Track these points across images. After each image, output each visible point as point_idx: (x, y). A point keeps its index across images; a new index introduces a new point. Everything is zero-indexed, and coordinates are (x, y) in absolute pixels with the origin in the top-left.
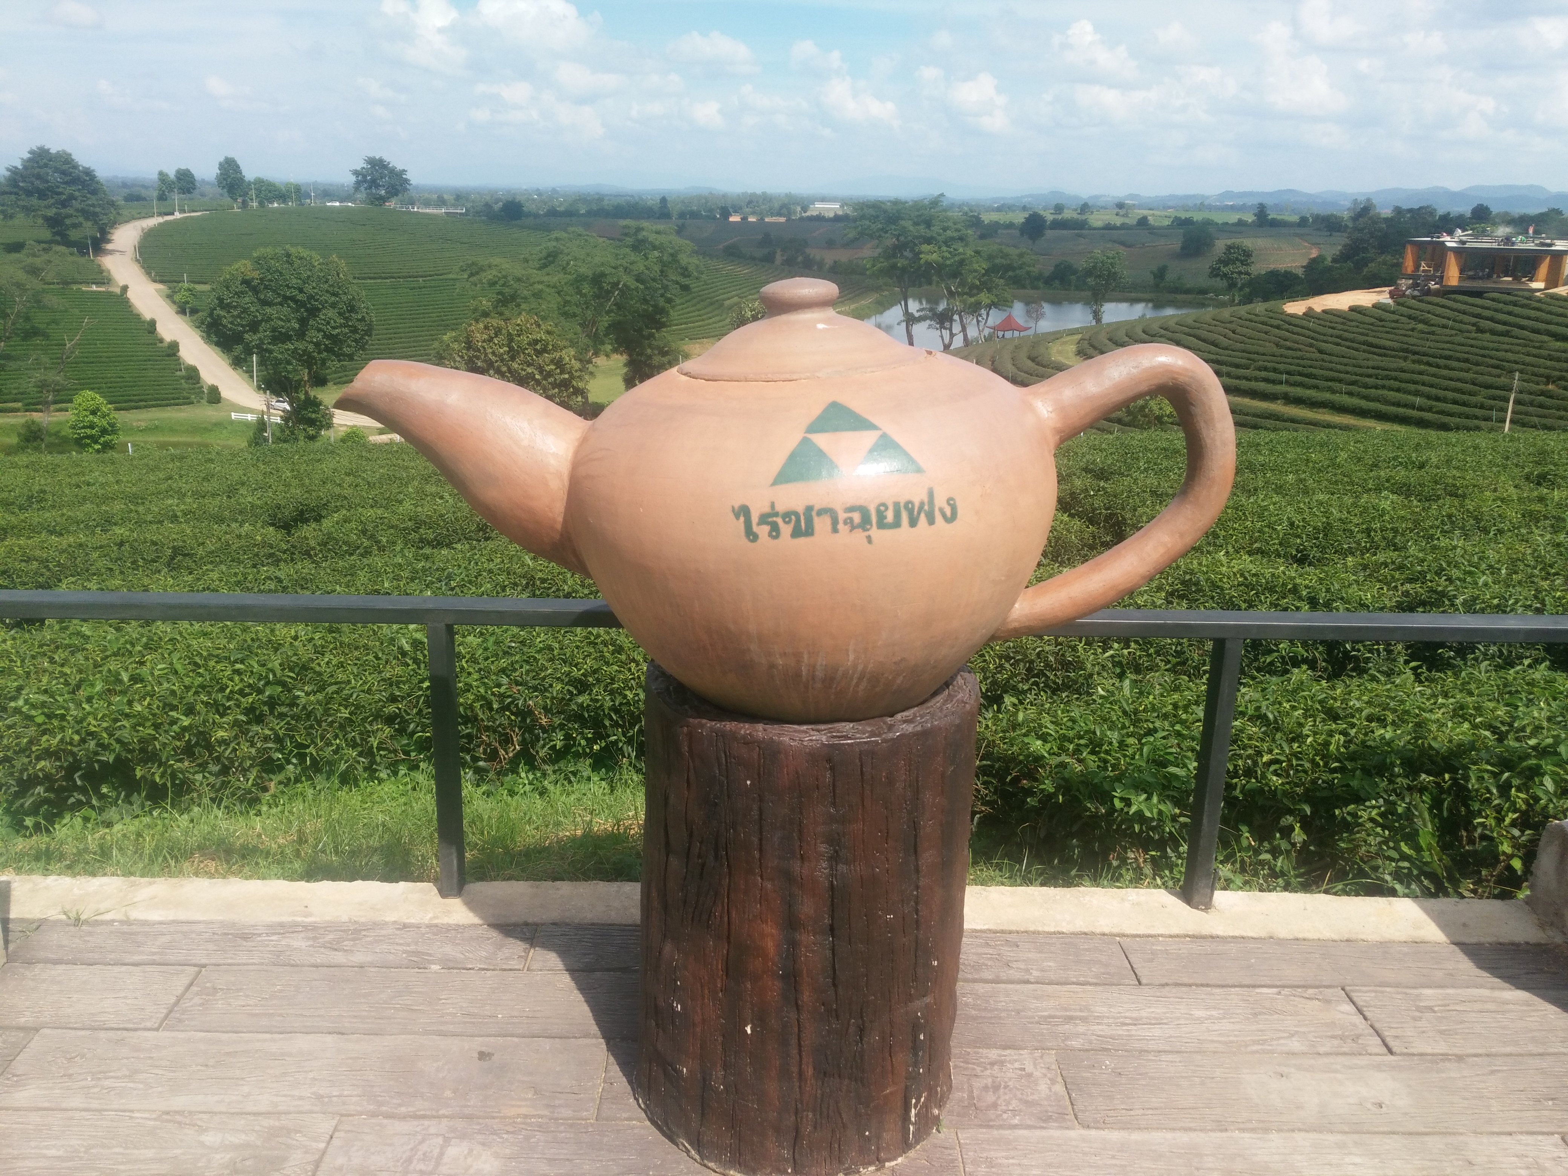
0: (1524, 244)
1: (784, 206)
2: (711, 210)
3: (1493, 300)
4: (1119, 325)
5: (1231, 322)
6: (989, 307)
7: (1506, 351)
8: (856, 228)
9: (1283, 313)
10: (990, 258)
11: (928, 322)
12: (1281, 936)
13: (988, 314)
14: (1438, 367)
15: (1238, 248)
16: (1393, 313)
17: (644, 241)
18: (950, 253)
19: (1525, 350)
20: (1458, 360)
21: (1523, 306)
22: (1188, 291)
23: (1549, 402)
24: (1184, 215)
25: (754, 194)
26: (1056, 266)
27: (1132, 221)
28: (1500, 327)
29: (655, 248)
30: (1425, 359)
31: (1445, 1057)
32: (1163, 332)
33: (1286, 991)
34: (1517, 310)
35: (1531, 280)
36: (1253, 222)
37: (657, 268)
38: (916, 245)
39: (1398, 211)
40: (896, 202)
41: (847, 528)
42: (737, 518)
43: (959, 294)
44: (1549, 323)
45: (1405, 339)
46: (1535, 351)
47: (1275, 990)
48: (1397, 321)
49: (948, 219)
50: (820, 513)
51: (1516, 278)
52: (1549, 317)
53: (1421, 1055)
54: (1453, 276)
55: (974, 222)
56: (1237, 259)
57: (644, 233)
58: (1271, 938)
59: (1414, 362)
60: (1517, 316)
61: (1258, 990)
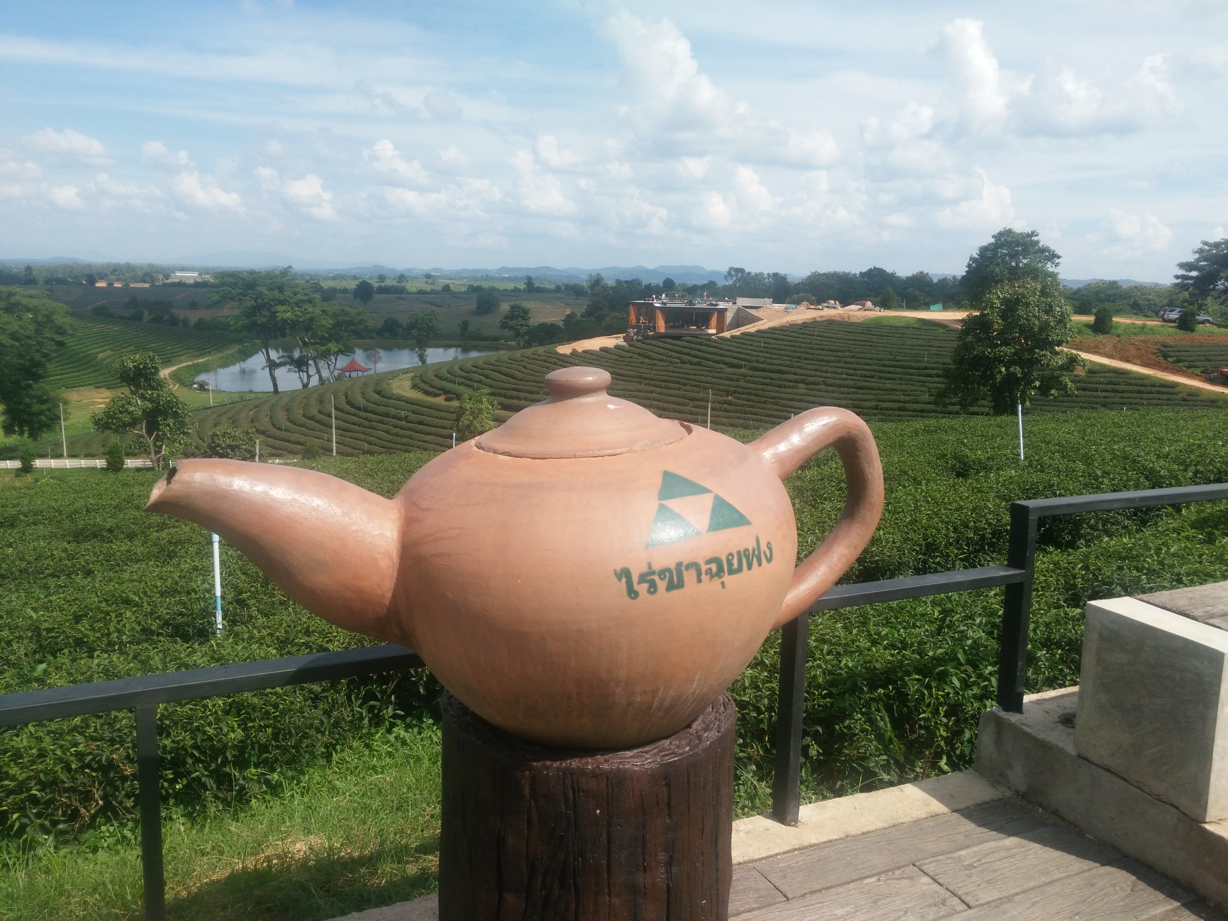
0: (701, 304)
1: (146, 274)
2: (76, 277)
3: (688, 342)
4: (441, 365)
5: (522, 361)
6: (337, 353)
7: (700, 375)
8: (218, 292)
9: (557, 353)
10: (335, 316)
11: (288, 367)
12: (853, 833)
13: (336, 360)
14: (661, 387)
15: (518, 308)
16: (628, 352)
17: (17, 304)
18: (301, 312)
19: (711, 374)
20: (673, 382)
21: (706, 345)
22: (486, 339)
23: (730, 408)
24: (475, 284)
25: (118, 264)
26: (386, 321)
27: (438, 287)
28: (696, 360)
29: (28, 310)
30: (653, 382)
31: (1000, 901)
32: (474, 369)
33: (883, 878)
34: (703, 348)
35: (707, 328)
36: (524, 289)
37: (32, 327)
38: (272, 306)
39: (618, 282)
40: (251, 272)
41: (708, 577)
42: (620, 579)
43: (312, 344)
44: (723, 356)
45: (638, 369)
46: (717, 375)
47: (874, 879)
48: (631, 357)
49: (297, 286)
50: (688, 567)
51: (699, 327)
52: (722, 352)
53: (988, 903)
54: (661, 326)
55: (317, 288)
56: (519, 316)
57: (17, 298)
58: (848, 836)
59: (646, 385)
60: (704, 352)
61: (866, 881)
